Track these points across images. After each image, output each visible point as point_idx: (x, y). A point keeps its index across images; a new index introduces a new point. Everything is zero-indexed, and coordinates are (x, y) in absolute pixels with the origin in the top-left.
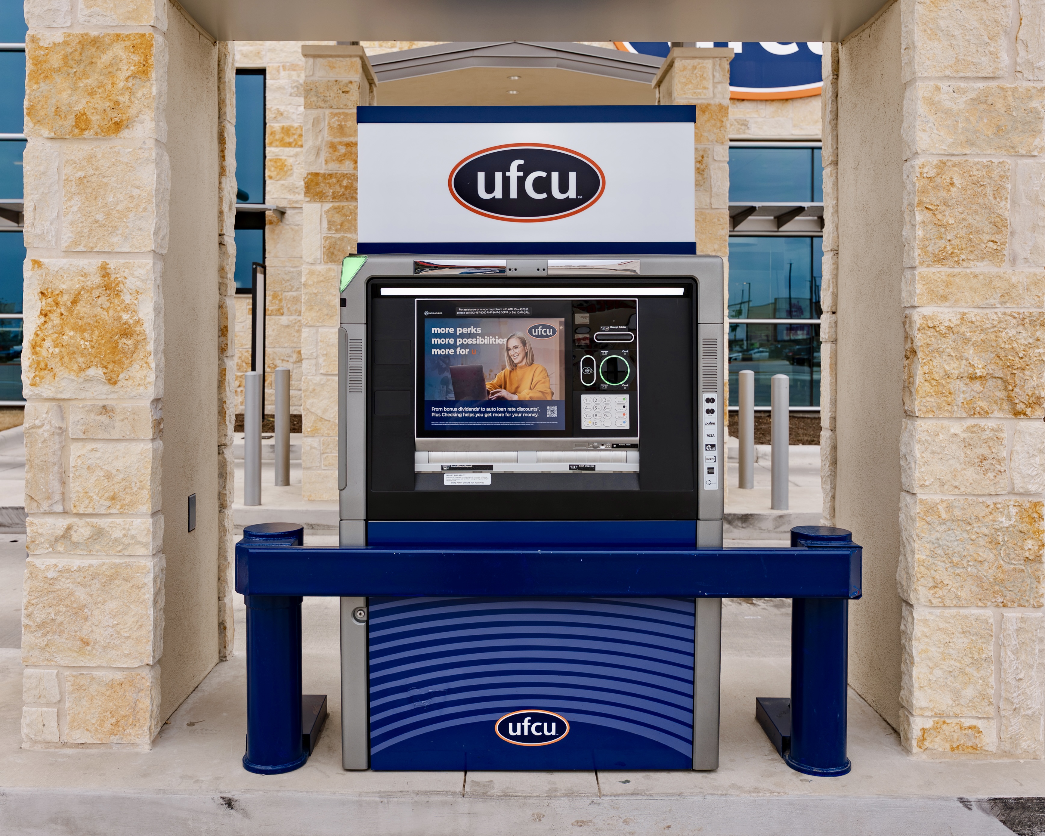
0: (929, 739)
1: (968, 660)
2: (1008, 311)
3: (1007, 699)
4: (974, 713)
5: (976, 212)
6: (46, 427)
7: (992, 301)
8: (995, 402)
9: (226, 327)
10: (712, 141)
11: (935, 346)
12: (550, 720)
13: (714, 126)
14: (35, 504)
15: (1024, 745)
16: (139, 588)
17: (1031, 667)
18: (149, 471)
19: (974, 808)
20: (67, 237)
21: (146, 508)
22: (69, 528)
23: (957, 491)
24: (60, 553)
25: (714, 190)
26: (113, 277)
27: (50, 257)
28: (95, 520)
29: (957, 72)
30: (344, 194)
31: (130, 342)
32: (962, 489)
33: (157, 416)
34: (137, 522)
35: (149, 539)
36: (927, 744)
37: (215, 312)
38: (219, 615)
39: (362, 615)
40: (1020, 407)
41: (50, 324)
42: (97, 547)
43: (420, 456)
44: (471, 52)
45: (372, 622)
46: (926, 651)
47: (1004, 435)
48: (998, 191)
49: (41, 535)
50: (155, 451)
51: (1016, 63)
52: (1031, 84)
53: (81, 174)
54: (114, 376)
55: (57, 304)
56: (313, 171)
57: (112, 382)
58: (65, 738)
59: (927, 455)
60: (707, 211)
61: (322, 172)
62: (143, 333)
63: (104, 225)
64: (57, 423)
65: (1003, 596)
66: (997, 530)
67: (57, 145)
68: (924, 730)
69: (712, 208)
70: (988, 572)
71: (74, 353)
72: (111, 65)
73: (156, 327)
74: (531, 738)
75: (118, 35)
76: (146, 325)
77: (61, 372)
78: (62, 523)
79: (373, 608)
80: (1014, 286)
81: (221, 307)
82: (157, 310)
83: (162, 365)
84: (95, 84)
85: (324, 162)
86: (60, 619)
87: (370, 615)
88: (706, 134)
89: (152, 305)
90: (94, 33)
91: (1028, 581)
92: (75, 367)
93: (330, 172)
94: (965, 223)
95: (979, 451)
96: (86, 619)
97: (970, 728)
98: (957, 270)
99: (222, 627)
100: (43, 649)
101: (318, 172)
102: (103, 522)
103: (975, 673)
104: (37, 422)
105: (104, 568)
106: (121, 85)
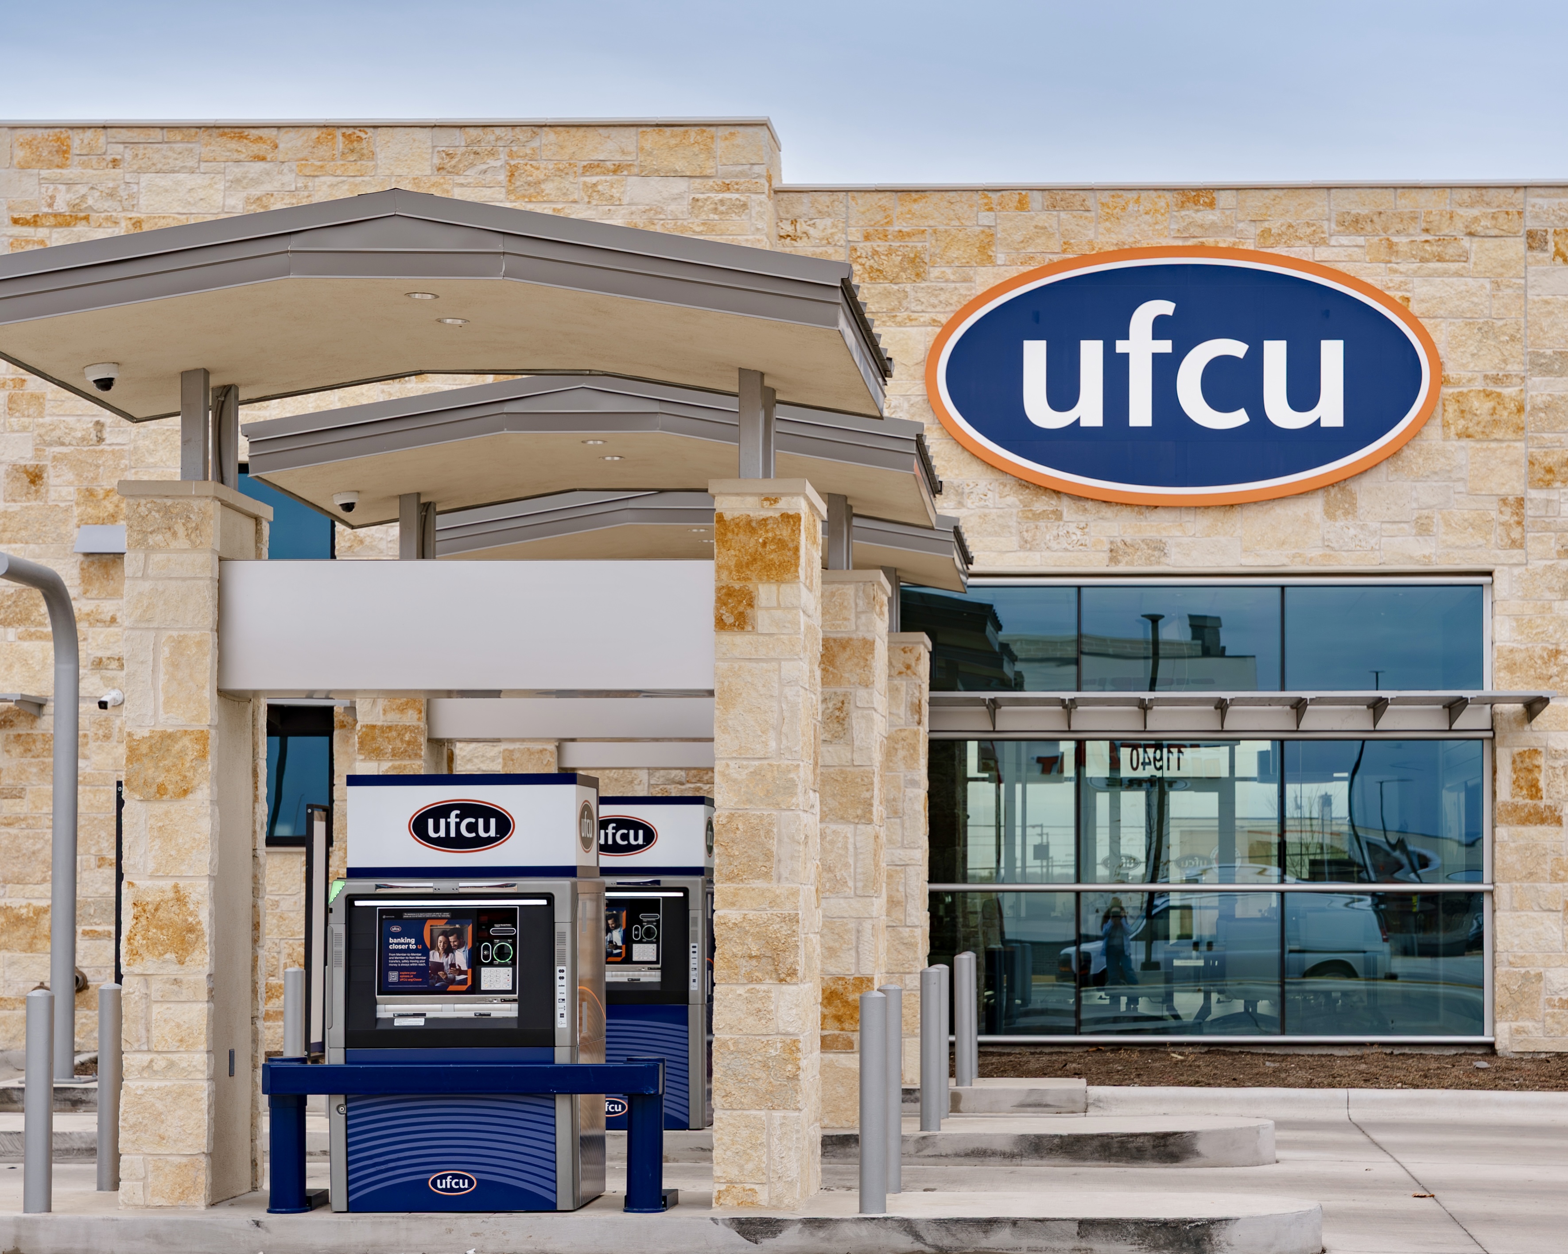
0: (723, 1198)
1: (749, 1145)
2: (775, 913)
3: (774, 1171)
4: (753, 1180)
5: (753, 847)
6: (137, 993)
7: (764, 906)
8: (767, 973)
9: (258, 923)
10: (854, 684)
11: (726, 936)
12: (464, 1178)
13: (857, 665)
14: (129, 1045)
15: (786, 1201)
16: (198, 1101)
17: (790, 1149)
18: (205, 1022)
19: (720, 1224)
20: (151, 866)
21: (203, 1047)
22: (151, 1061)
23: (741, 1033)
24: (145, 1078)
25: (857, 743)
26: (182, 893)
27: (140, 880)
28: (169, 1056)
29: (740, 754)
30: (406, 751)
31: (193, 936)
32: (745, 1031)
33: (211, 986)
34: (197, 1056)
35: (205, 1068)
36: (721, 1201)
37: (250, 911)
38: (251, 1153)
39: (342, 1109)
40: (782, 976)
41: (139, 925)
42: (170, 1074)
43: (380, 1007)
44: (625, 502)
45: (349, 1114)
46: (721, 1139)
47: (773, 995)
48: (768, 832)
49: (133, 1066)
50: (209, 1009)
51: (780, 749)
52: (790, 762)
53: (160, 824)
54: (182, 959)
55: (145, 911)
56: (369, 723)
57: (181, 963)
58: (148, 1203)
59: (721, 1008)
60: (848, 769)
61: (379, 723)
62: (202, 930)
63: (176, 858)
64: (144, 991)
65: (772, 1102)
66: (768, 1058)
67: (144, 804)
68: (719, 1192)
69: (854, 766)
70: (762, 1086)
71: (156, 943)
72: (181, 751)
73: (210, 926)
74: (452, 1190)
75: (186, 731)
76: (204, 925)
77: (146, 955)
78: (147, 1058)
79: (349, 1105)
80: (778, 896)
81: (254, 906)
82: (210, 914)
83: (213, 952)
84: (171, 764)
85: (381, 712)
86: (145, 1122)
87: (348, 1110)
88: (847, 675)
89: (208, 911)
90: (170, 730)
91: (790, 1092)
92: (157, 953)
93: (390, 724)
94: (746, 855)
95: (756, 1006)
96: (162, 1122)
97: (750, 1190)
98: (741, 885)
99: (254, 1163)
100: (133, 1142)
101: (374, 723)
102: (174, 1057)
103: (754, 1154)
104: (131, 990)
105: (175, 1088)
106: (188, 765)
